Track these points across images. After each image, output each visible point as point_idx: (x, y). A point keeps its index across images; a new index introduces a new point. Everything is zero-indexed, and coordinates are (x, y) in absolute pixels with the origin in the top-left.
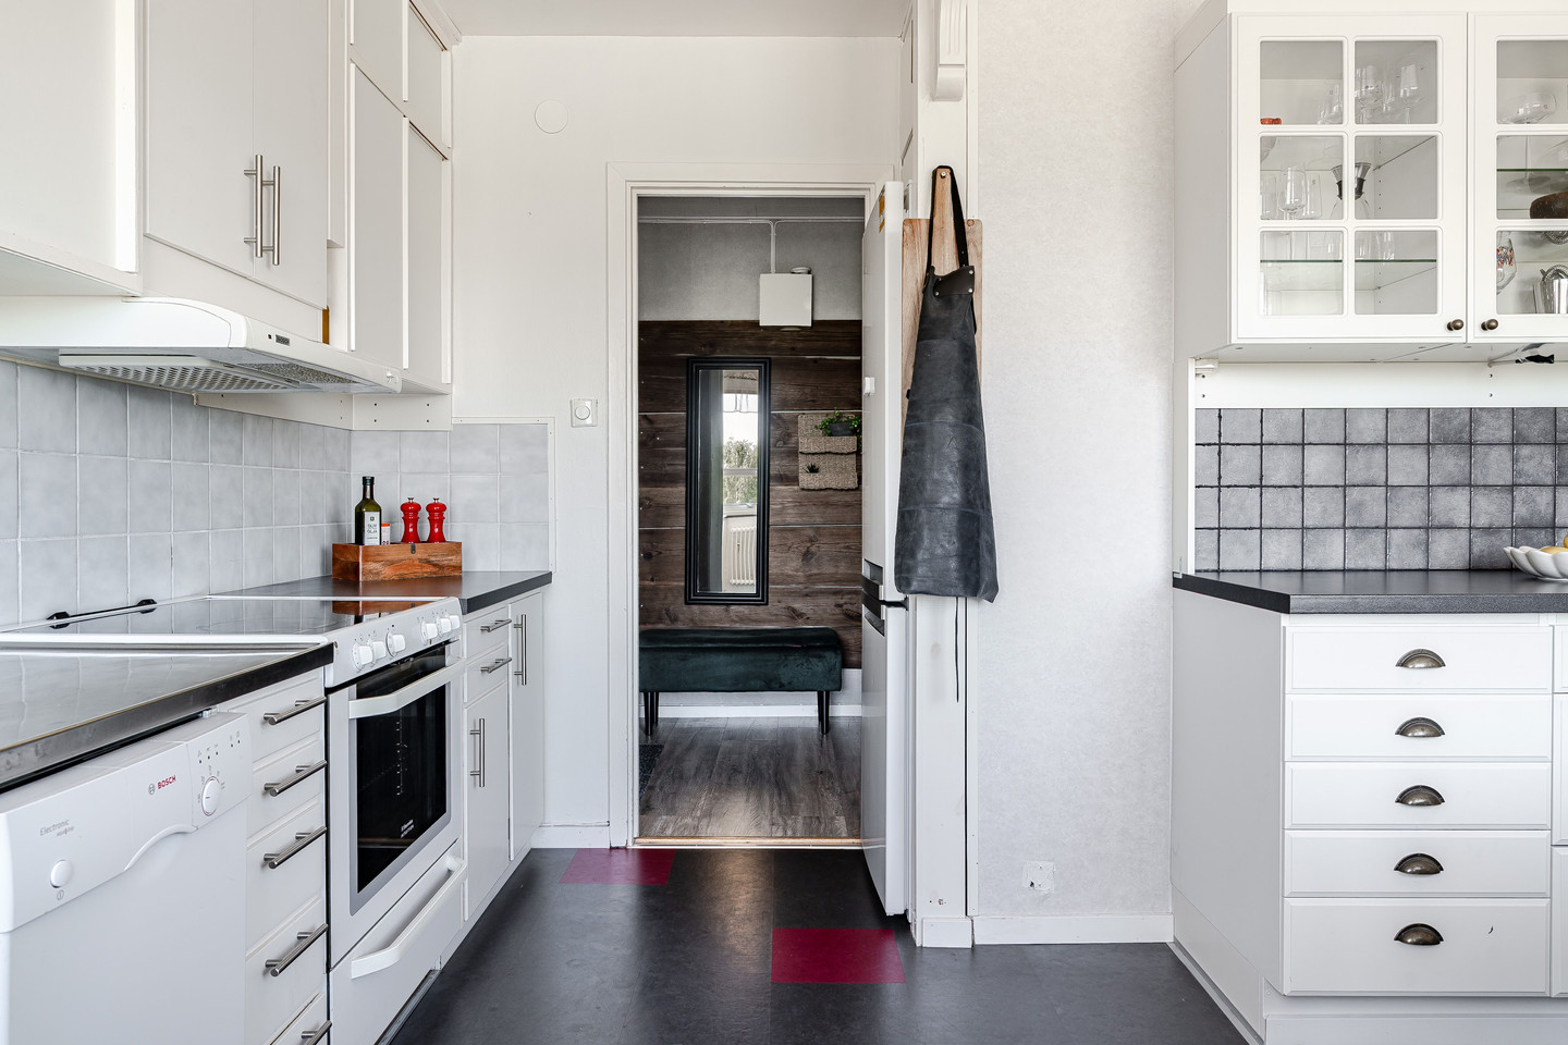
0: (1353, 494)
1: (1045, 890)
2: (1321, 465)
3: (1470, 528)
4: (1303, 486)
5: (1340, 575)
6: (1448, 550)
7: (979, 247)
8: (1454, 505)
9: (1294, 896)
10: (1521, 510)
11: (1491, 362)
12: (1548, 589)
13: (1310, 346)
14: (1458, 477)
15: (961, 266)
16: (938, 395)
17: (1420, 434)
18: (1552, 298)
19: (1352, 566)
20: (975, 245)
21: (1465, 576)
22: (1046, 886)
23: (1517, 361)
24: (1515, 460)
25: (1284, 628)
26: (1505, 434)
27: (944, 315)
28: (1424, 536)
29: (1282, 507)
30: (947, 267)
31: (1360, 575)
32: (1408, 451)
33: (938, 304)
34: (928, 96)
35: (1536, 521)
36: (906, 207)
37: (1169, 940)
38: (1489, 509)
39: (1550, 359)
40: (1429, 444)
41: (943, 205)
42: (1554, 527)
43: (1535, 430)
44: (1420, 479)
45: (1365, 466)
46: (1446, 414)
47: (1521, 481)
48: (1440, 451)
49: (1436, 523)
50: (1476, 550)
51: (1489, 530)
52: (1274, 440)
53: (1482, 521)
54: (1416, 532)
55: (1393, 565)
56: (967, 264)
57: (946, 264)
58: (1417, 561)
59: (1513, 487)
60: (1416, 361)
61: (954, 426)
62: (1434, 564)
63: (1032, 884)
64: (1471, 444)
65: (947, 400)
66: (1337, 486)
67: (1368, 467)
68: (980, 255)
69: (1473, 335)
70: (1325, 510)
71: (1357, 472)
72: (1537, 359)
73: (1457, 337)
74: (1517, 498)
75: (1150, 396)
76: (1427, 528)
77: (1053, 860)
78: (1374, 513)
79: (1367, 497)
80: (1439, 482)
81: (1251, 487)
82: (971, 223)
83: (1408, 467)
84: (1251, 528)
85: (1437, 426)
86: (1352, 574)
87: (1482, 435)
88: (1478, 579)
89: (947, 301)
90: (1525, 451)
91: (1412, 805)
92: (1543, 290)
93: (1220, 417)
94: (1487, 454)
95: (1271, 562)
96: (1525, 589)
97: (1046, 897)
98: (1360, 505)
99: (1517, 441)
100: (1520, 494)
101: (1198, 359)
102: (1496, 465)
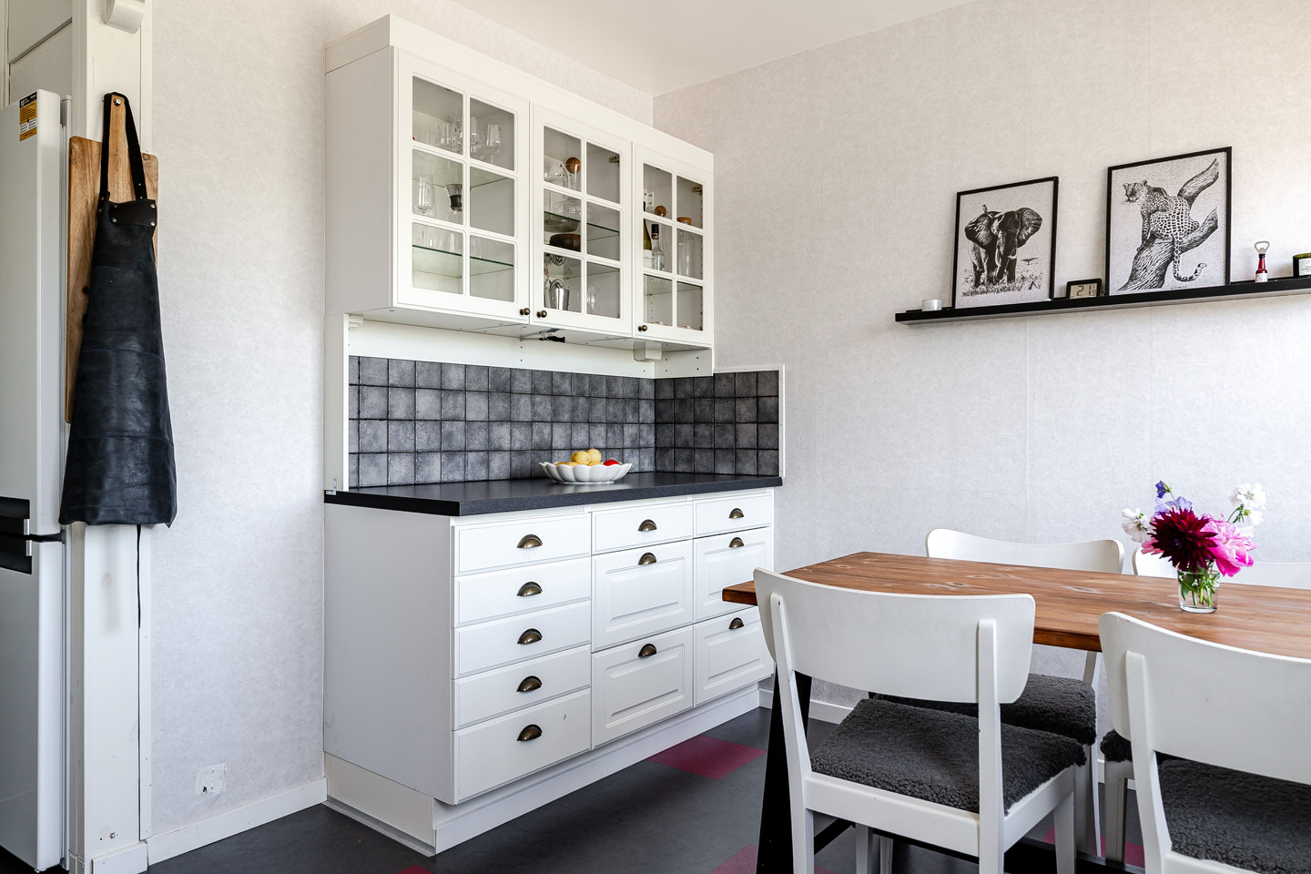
0: (447, 426)
1: (217, 791)
2: (426, 403)
3: (511, 451)
4: (415, 420)
5: (438, 487)
6: (499, 466)
7: (154, 182)
8: (502, 434)
9: (461, 727)
10: (536, 438)
11: (522, 338)
12: (570, 490)
13: (438, 315)
14: (505, 416)
15: (138, 197)
16: (125, 323)
17: (484, 384)
18: (555, 300)
19: (445, 480)
20: (150, 180)
21: (507, 484)
22: (217, 787)
23: (541, 339)
24: (533, 405)
25: (453, 527)
26: (528, 387)
27: (126, 243)
28: (486, 457)
29: (401, 435)
30: (121, 195)
31: (451, 485)
32: (477, 397)
33: (116, 231)
34: (98, 18)
35: (543, 446)
36: (63, 122)
37: (323, 799)
38: (520, 438)
39: (562, 340)
40: (488, 392)
41: (116, 132)
42: (551, 450)
43: (543, 386)
44: (483, 417)
45: (453, 406)
46: (497, 370)
47: (536, 419)
48: (495, 396)
49: (493, 447)
50: (514, 465)
51: (520, 452)
52: (396, 383)
53: (517, 446)
54: (482, 454)
55: (470, 478)
56: (145, 196)
57: (121, 192)
58: (482, 475)
59: (531, 423)
60: (485, 333)
61: (139, 355)
62: (492, 476)
63: (205, 788)
64: (511, 393)
65: (134, 330)
66: (436, 420)
67: (455, 408)
68: (155, 191)
69: (532, 320)
70: (429, 439)
71: (450, 411)
72: (555, 339)
73: (524, 319)
74: (534, 431)
75: (306, 341)
76: (488, 451)
77: (224, 761)
78: (459, 440)
79: (454, 429)
80: (494, 418)
81: (381, 420)
82: (146, 157)
83: (477, 408)
84: (381, 453)
85: (493, 380)
86: (446, 485)
87: (517, 387)
88: (516, 485)
89: (127, 230)
90: (538, 399)
91: (528, 643)
92: (550, 293)
93: (359, 363)
94: (519, 400)
95: (395, 479)
96: (555, 491)
97: (218, 797)
98: (450, 434)
99: (534, 392)
100: (536, 427)
101: (351, 315)
102: (524, 408)
